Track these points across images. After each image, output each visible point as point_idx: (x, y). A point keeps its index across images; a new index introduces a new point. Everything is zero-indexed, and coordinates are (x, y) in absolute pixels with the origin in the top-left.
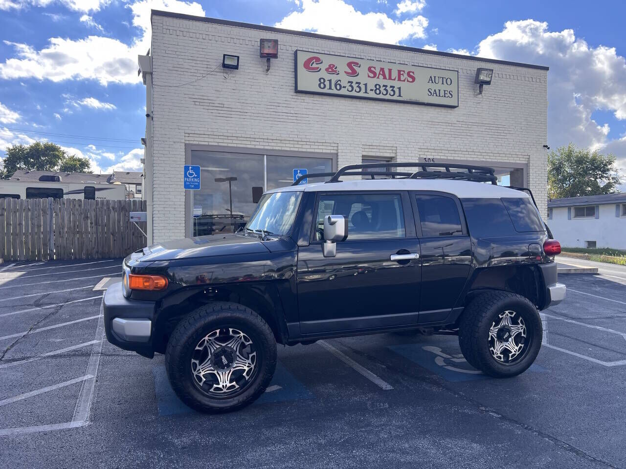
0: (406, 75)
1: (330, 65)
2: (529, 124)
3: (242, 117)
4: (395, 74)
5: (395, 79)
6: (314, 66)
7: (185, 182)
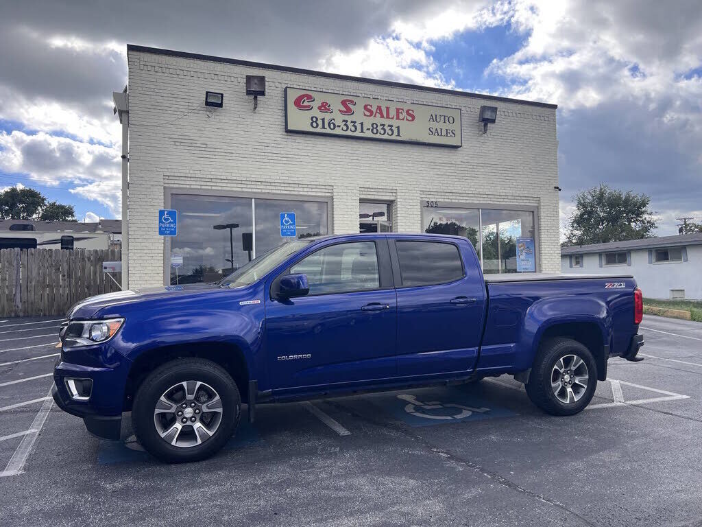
0: (405, 114)
1: (322, 103)
3: (227, 158)
4: (393, 113)
5: (393, 118)
6: (306, 103)
7: (160, 228)
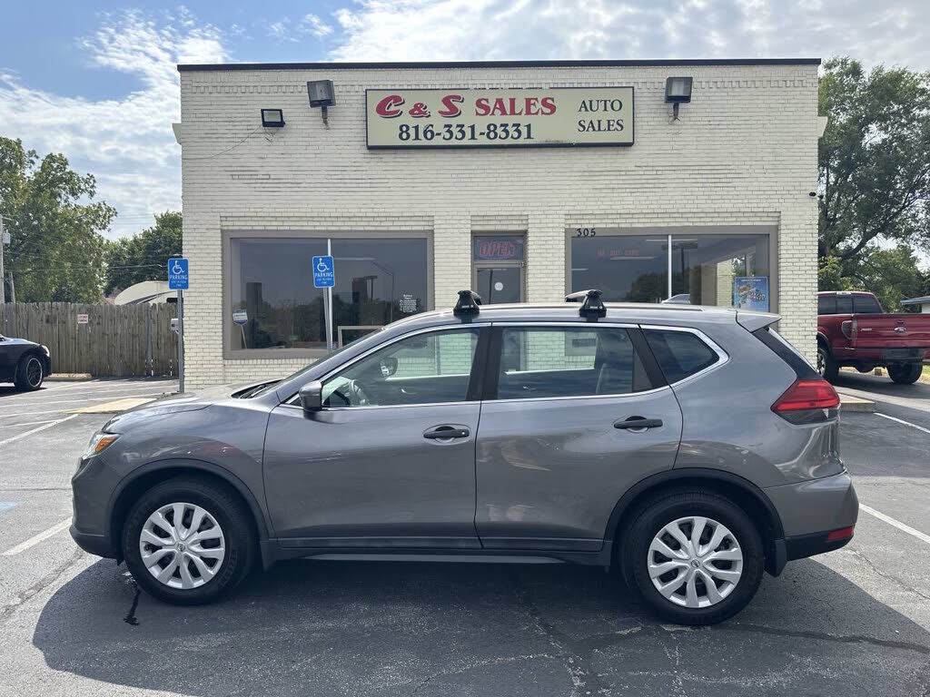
0: (539, 105)
1: (416, 106)
2: (777, 158)
3: (295, 189)
4: (520, 105)
5: (520, 114)
6: (393, 108)
